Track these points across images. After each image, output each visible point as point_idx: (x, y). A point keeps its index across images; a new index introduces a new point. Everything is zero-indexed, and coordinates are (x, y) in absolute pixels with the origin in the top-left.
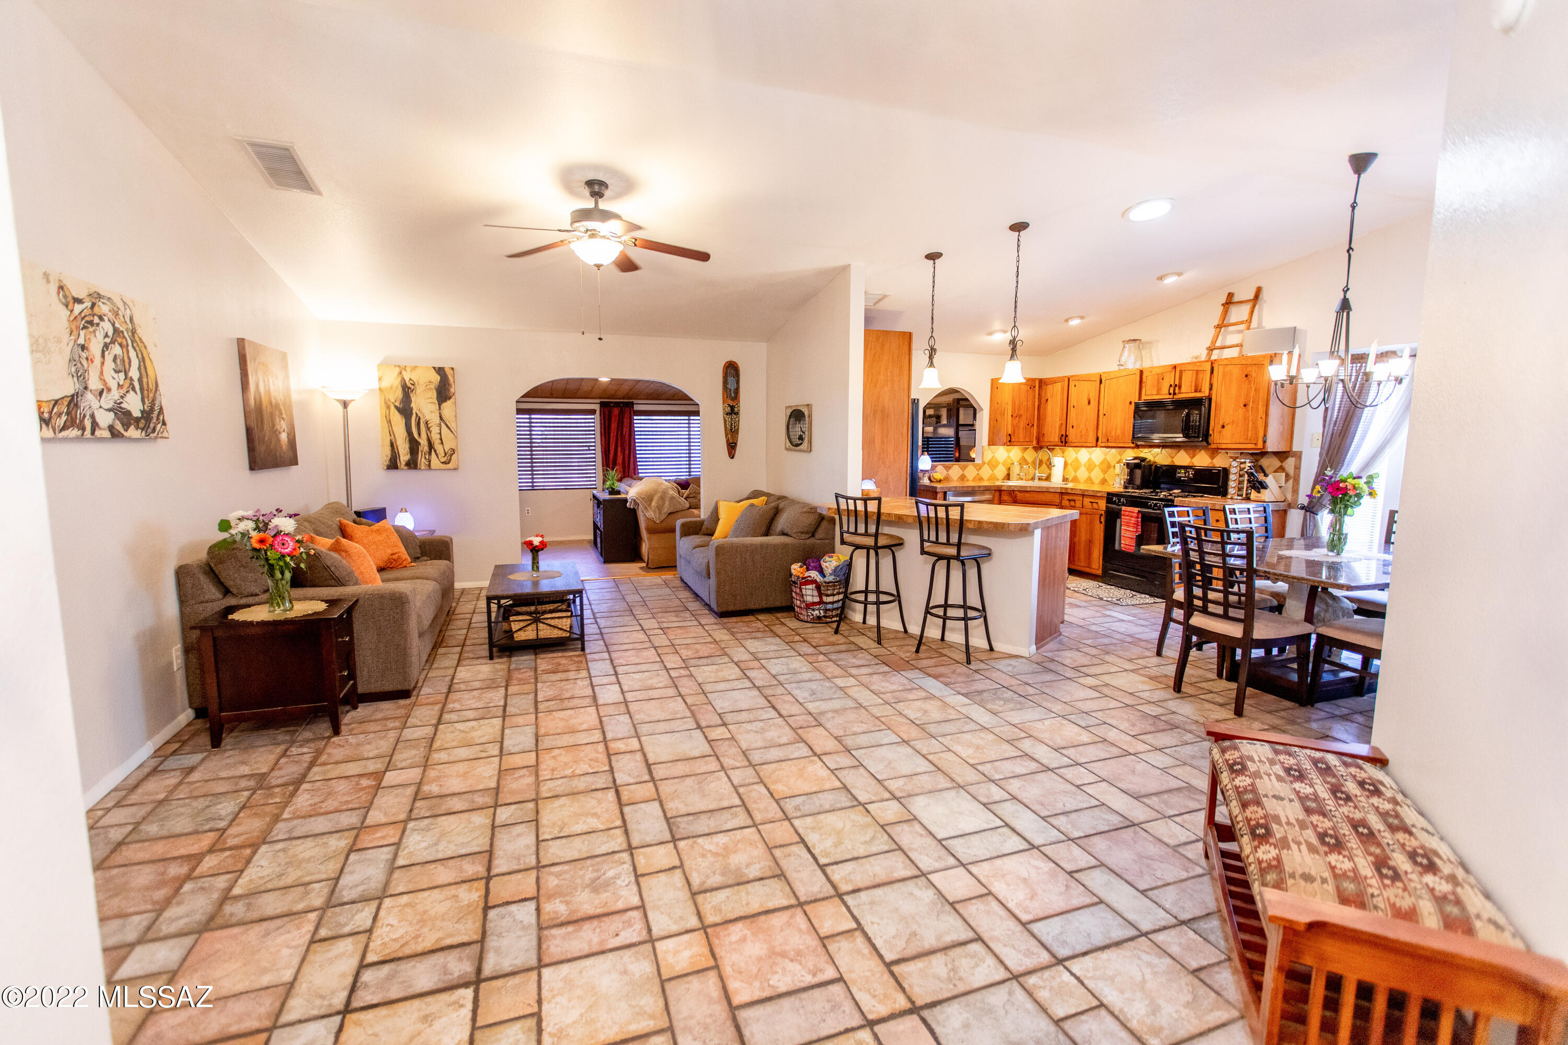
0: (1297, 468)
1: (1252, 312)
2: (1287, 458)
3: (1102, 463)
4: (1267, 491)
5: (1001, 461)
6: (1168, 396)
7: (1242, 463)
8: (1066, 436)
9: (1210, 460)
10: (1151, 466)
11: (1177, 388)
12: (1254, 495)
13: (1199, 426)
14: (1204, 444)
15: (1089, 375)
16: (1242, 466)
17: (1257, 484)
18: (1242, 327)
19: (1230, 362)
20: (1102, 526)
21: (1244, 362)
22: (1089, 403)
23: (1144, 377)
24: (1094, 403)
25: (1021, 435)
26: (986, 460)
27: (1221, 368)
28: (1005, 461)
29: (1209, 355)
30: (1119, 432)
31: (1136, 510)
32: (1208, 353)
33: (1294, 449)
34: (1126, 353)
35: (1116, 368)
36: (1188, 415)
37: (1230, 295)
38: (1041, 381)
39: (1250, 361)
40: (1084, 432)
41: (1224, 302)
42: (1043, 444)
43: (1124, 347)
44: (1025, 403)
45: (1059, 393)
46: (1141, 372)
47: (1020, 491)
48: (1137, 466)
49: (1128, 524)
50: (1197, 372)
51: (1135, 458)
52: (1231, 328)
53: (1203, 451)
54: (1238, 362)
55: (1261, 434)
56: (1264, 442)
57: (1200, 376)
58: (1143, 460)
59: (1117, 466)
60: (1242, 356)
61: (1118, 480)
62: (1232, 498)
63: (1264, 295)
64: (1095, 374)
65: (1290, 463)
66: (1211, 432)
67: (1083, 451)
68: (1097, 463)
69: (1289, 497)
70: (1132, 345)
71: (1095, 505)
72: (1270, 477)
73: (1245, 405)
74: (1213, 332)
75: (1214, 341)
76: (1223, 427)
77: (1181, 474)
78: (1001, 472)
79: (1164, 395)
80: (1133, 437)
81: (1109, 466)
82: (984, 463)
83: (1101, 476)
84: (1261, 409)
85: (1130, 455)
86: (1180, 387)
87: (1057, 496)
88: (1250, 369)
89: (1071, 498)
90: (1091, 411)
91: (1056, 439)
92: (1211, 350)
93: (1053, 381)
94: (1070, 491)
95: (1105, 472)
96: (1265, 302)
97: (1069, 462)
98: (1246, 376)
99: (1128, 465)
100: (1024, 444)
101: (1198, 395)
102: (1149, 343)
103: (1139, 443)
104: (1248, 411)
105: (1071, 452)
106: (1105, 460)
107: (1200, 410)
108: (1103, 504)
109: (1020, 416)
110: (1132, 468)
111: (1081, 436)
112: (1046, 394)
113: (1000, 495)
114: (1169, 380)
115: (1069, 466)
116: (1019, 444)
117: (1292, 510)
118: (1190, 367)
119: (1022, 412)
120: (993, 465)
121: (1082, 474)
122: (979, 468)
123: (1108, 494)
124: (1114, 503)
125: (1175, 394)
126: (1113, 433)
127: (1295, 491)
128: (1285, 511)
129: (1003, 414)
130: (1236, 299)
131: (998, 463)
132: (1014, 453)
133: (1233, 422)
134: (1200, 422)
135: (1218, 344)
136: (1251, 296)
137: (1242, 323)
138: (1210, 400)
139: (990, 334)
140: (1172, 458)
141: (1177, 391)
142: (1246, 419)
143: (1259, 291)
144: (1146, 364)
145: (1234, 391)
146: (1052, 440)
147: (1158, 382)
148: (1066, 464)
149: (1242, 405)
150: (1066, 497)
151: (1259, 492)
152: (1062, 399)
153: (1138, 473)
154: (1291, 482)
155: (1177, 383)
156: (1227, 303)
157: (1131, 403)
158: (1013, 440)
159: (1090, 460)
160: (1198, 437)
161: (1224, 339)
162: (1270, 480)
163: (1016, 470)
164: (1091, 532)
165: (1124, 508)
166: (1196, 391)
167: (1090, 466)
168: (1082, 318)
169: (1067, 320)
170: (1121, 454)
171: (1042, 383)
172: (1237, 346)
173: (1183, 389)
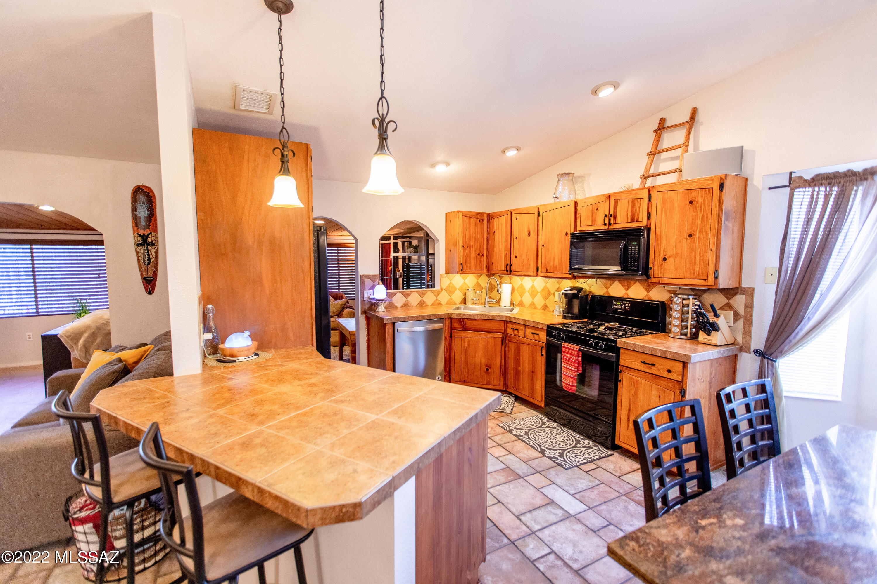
0: (749, 306)
1: (688, 135)
2: (736, 294)
3: (543, 290)
4: (719, 333)
5: (458, 287)
6: (603, 227)
7: (684, 299)
8: (511, 265)
9: (646, 293)
10: (587, 296)
11: (612, 219)
12: (702, 337)
13: (638, 258)
14: (644, 277)
15: (528, 208)
16: (685, 302)
17: (709, 326)
18: (678, 152)
19: (668, 189)
20: (544, 358)
21: (687, 187)
22: (529, 235)
23: (579, 208)
24: (533, 235)
25: (472, 265)
26: (444, 287)
27: (660, 195)
28: (461, 287)
29: (643, 183)
30: (556, 262)
31: (576, 347)
32: (642, 182)
33: (743, 285)
34: (560, 187)
35: (552, 201)
36: (626, 247)
37: (662, 121)
38: (489, 215)
39: (694, 186)
40: (525, 262)
41: (656, 127)
42: (493, 272)
43: (559, 180)
44: (475, 235)
45: (504, 226)
46: (576, 203)
47: (469, 319)
48: (575, 296)
49: (569, 362)
50: (633, 200)
51: (573, 289)
52: (664, 155)
53: (638, 284)
54: (680, 187)
55: (712, 269)
56: (716, 278)
57: (637, 204)
58: (580, 290)
59: (556, 294)
60: (680, 181)
61: (557, 308)
62: (674, 338)
63: (701, 116)
64: (534, 207)
65: (739, 301)
66: (651, 265)
67: (527, 279)
68: (539, 290)
69: (740, 339)
70: (566, 178)
71: (536, 337)
72: (722, 317)
73: (690, 236)
74: (646, 159)
75: (647, 170)
76: (665, 259)
77: (617, 305)
78: (458, 297)
79: (599, 226)
80: (570, 268)
81: (549, 294)
82: (442, 289)
83: (543, 302)
84: (712, 241)
85: (567, 285)
86: (615, 217)
87: (503, 324)
88: (694, 194)
89: (515, 326)
90: (531, 242)
91: (503, 268)
92: (644, 177)
93: (498, 215)
94: (513, 320)
95: (546, 298)
96: (702, 124)
97: (516, 287)
98: (691, 202)
99: (566, 295)
100: (477, 271)
101: (635, 225)
102: (582, 177)
103: (575, 274)
104: (694, 242)
105: (517, 280)
106: (546, 287)
107: (639, 240)
108: (543, 336)
109: (471, 247)
110: (570, 298)
111: (524, 266)
112: (493, 227)
113: (451, 323)
114: (604, 210)
115: (516, 292)
116: (471, 271)
117: (744, 354)
118: (624, 196)
119: (472, 243)
120: (450, 290)
121: (527, 299)
122: (438, 294)
123: (548, 326)
124: (554, 337)
125: (610, 224)
126: (551, 264)
127: (747, 332)
128: (736, 356)
129: (455, 245)
130: (668, 124)
131: (455, 289)
132: (470, 280)
133: (676, 254)
134: (639, 253)
135: (651, 172)
136: (687, 118)
137: (679, 147)
138: (649, 230)
139: (433, 165)
140: (607, 288)
141: (612, 222)
142: (692, 251)
143: (694, 112)
144: (580, 197)
145: (676, 218)
146: (499, 268)
147: (593, 213)
148: (513, 290)
149: (686, 235)
150: (510, 326)
151: (709, 334)
152: (506, 232)
153: (576, 303)
154: (741, 322)
155: (612, 212)
156: (659, 129)
157: (567, 234)
158: (465, 268)
159: (533, 287)
160: (638, 270)
161: (657, 166)
162: (721, 322)
163: (470, 295)
164: (533, 362)
165: (564, 344)
166: (632, 221)
167: (533, 293)
168: (518, 149)
169: (504, 152)
170: (558, 283)
171: (490, 217)
172: (675, 171)
173: (619, 220)
